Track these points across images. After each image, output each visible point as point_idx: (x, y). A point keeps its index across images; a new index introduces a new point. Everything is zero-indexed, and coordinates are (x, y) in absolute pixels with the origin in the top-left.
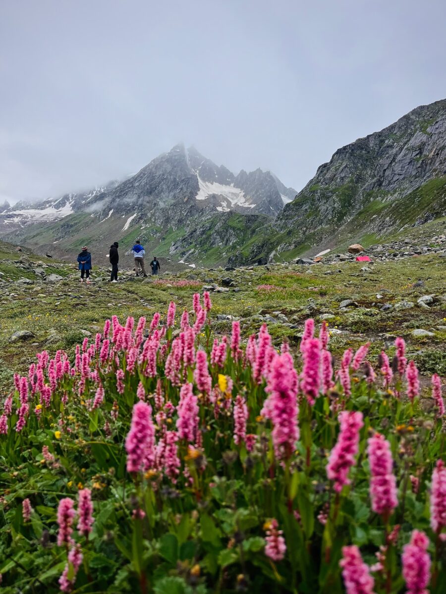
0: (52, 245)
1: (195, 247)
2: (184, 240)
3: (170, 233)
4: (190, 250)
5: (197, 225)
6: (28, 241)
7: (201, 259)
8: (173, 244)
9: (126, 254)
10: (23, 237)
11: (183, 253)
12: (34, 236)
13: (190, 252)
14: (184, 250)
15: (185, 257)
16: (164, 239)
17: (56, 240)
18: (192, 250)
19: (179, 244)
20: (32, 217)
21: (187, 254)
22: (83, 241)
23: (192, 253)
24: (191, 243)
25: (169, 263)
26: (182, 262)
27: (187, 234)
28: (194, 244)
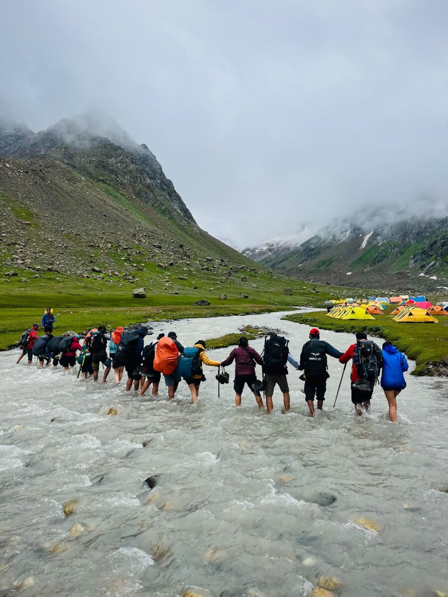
0: (298, 268)
1: (436, 259)
2: (424, 252)
3: (409, 247)
4: (430, 262)
5: (437, 236)
6: (277, 266)
7: (443, 270)
8: (412, 258)
9: (366, 270)
10: (272, 263)
11: (423, 267)
12: (281, 262)
13: (431, 264)
14: (424, 263)
15: (426, 269)
16: (402, 253)
17: (300, 263)
18: (433, 262)
19: (418, 257)
20: (277, 244)
21: (428, 267)
22: (324, 263)
23: (433, 265)
24: (431, 256)
25: (409, 276)
26: (422, 274)
27: (426, 247)
28: (434, 256)
